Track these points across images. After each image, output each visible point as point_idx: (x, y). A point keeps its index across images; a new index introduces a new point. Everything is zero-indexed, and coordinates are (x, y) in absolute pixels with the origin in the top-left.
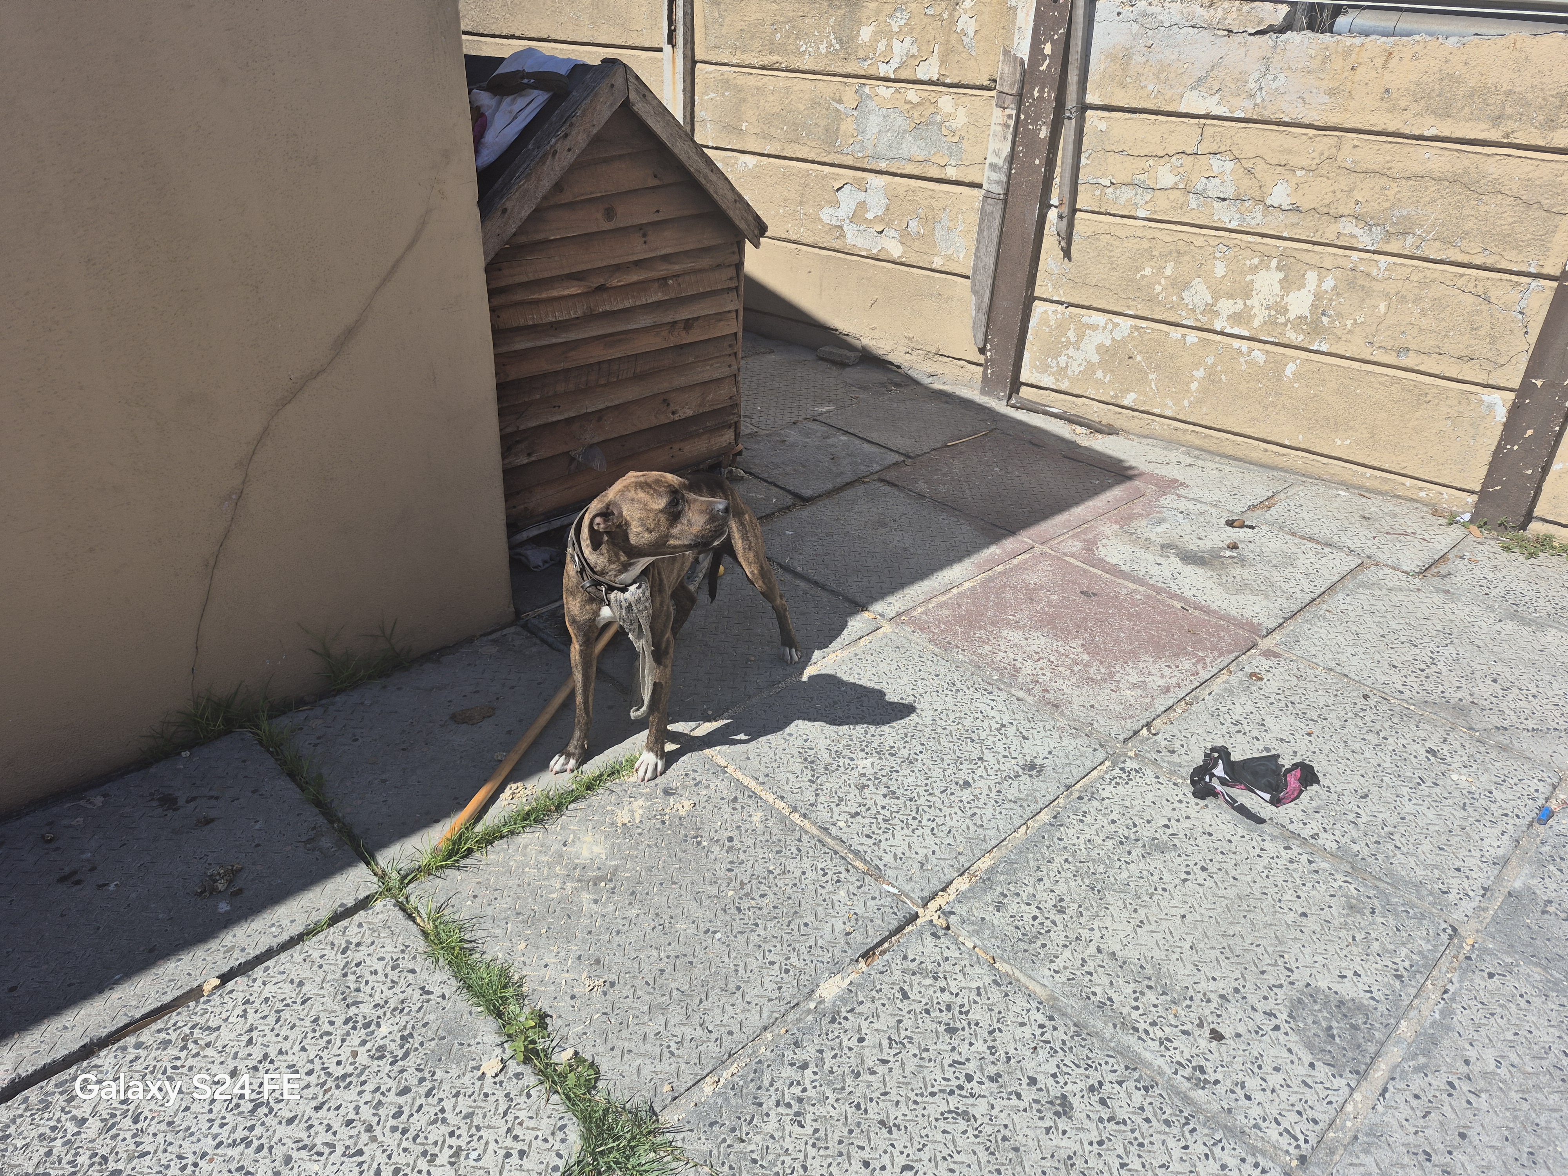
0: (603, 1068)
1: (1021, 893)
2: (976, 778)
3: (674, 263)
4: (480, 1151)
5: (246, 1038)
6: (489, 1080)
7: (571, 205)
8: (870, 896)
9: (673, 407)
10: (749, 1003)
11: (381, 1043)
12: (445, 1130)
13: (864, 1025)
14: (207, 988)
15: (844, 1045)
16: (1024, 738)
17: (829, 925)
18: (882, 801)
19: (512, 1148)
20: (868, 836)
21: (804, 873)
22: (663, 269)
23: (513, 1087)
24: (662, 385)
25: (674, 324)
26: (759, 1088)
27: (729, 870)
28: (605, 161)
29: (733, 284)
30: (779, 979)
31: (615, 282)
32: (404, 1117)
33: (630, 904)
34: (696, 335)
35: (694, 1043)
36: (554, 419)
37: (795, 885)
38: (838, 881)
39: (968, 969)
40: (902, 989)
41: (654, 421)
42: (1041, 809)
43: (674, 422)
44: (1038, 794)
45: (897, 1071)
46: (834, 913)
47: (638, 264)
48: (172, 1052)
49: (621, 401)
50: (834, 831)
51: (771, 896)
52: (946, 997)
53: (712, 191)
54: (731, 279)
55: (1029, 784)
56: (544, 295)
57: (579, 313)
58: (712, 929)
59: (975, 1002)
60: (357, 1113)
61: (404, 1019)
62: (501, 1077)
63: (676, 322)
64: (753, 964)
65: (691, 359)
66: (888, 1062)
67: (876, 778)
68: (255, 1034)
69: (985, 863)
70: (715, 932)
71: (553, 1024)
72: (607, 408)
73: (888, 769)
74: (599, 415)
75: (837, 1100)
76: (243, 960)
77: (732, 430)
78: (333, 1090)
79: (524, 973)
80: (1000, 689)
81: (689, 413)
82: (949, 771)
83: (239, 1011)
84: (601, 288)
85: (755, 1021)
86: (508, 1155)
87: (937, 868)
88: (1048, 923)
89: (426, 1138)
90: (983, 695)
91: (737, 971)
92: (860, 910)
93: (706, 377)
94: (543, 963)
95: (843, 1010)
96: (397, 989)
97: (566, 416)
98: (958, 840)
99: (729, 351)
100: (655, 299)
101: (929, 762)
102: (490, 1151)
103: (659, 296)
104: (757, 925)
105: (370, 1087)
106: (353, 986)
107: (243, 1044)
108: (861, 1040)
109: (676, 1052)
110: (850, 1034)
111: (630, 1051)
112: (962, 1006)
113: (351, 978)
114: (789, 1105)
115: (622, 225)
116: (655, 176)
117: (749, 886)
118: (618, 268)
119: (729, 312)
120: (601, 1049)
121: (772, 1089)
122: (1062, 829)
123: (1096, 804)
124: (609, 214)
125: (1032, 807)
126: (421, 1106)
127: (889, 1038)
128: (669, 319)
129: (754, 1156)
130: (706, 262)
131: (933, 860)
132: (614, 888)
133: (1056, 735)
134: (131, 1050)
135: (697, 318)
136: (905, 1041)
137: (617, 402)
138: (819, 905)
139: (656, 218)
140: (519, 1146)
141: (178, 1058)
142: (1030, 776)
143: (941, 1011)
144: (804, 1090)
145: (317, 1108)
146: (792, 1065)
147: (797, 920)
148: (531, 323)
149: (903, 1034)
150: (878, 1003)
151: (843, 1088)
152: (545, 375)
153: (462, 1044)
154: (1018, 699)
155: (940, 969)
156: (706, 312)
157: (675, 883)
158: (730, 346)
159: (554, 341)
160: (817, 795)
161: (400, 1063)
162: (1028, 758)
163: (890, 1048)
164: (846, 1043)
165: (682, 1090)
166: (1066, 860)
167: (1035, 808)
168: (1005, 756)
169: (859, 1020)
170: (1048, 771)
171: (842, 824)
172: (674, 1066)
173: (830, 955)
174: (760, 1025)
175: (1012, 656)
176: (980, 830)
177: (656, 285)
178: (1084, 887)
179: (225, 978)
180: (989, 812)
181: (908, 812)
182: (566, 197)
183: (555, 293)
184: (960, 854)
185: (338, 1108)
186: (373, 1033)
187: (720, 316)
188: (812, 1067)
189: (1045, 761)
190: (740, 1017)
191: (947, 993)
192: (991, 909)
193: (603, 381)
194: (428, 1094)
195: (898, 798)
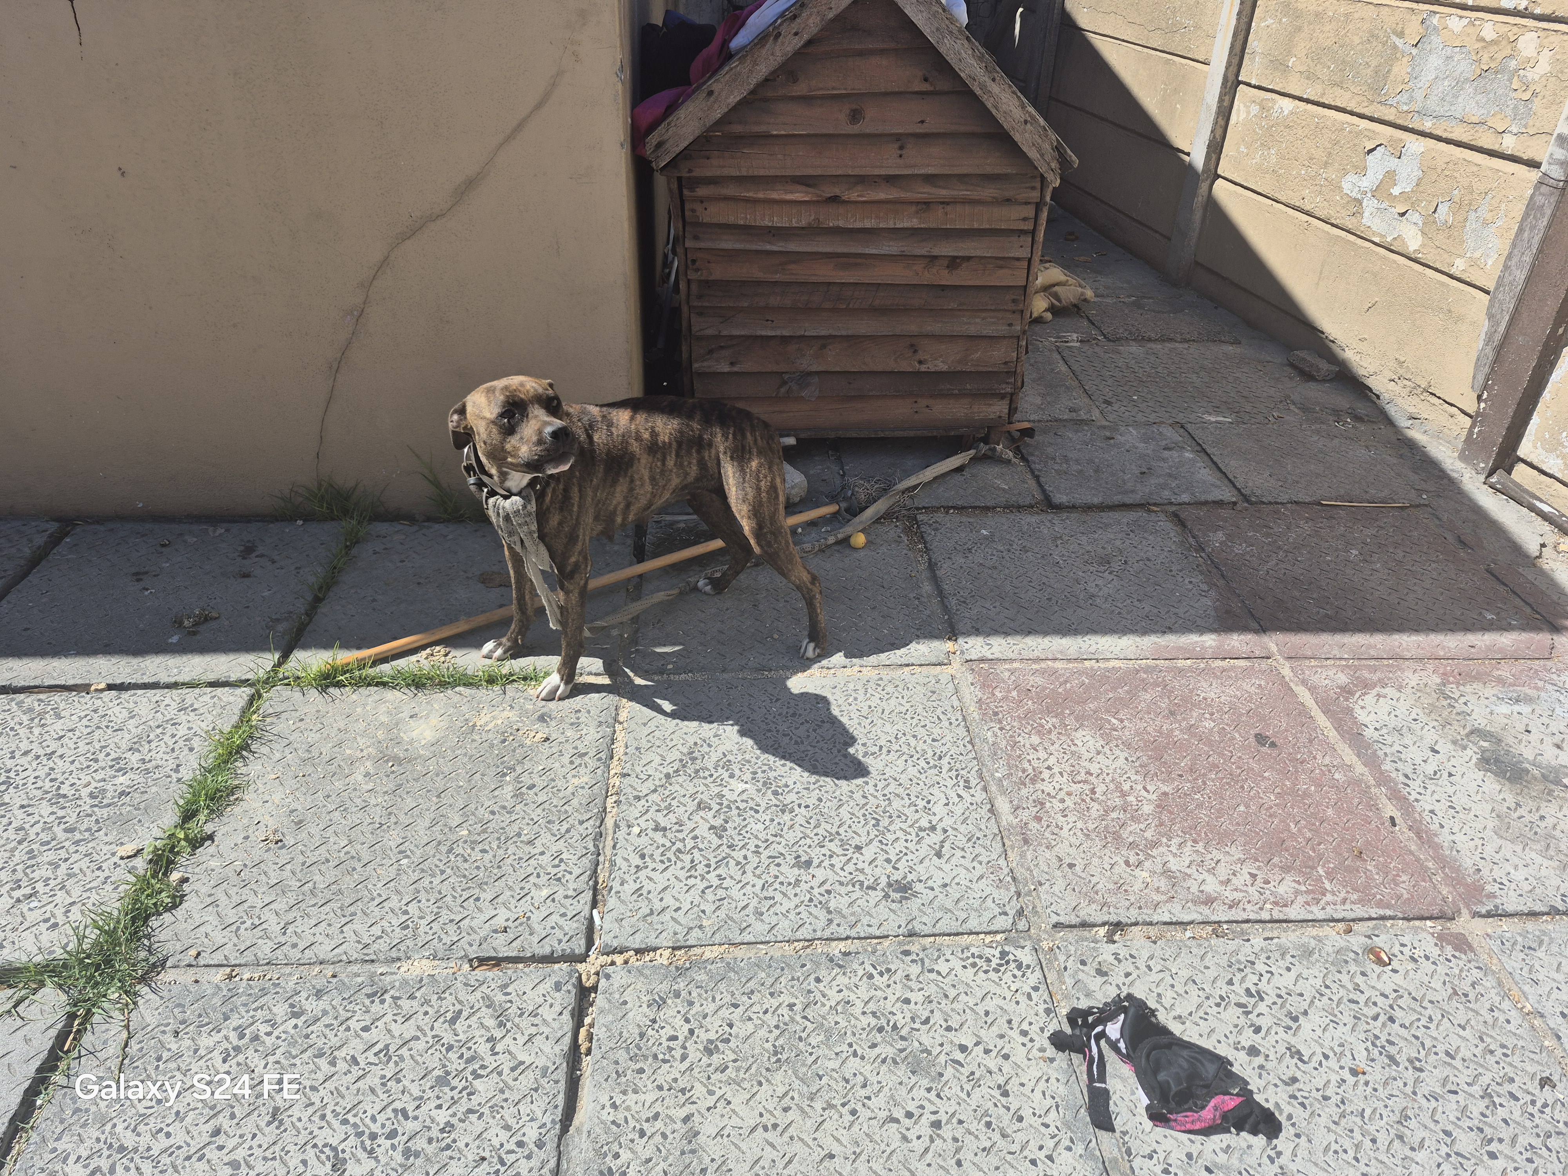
0: (185, 905)
1: (697, 1005)
2: (826, 863)
3: (940, 187)
4: (39, 904)
5: (61, 733)
6: (116, 859)
7: (807, 100)
8: (563, 910)
9: (921, 355)
10: (342, 932)
11: (108, 787)
12: (49, 874)
13: (389, 1018)
14: (93, 688)
15: (349, 1022)
16: (939, 855)
17: (494, 913)
18: (703, 831)
19: (55, 918)
20: (643, 856)
21: (542, 853)
22: (924, 192)
23: (121, 874)
24: (911, 326)
25: (933, 258)
26: (245, 1005)
27: (493, 813)
28: (861, 54)
29: (1029, 226)
30: (389, 930)
31: (854, 196)
32: (46, 848)
33: (386, 792)
34: (963, 277)
35: (262, 933)
36: (764, 333)
37: (520, 859)
38: (559, 880)
39: (538, 1040)
40: (460, 1012)
41: (891, 365)
42: (847, 938)
43: (919, 373)
44: (865, 920)
45: (351, 1078)
46: (512, 907)
47: (891, 180)
48: (25, 719)
49: (850, 333)
50: (621, 834)
51: (488, 857)
52: (483, 1049)
53: (989, 106)
54: (1025, 219)
55: (872, 903)
56: (761, 195)
57: (803, 223)
58: (408, 853)
59: (500, 1074)
60: (32, 826)
61: (142, 780)
62: (122, 862)
63: (936, 257)
64: (394, 903)
65: (953, 305)
66: (357, 1064)
67: (729, 807)
68: (70, 734)
69: (709, 953)
70: (408, 857)
71: (208, 849)
72: (830, 337)
73: (751, 804)
74: (825, 341)
75: (277, 1062)
76: (133, 681)
77: (1006, 402)
78: (44, 802)
79: (246, 797)
80: (985, 789)
81: (943, 367)
82: (808, 841)
83: (83, 714)
84: (834, 200)
85: (324, 950)
86: (46, 921)
87: (659, 926)
88: (678, 1053)
89: (33, 871)
90: (957, 784)
91: (373, 899)
92: (536, 917)
93: (972, 330)
94: (266, 798)
95: (392, 992)
96: (166, 757)
97: (778, 333)
98: (718, 913)
99: (1011, 306)
100: (906, 224)
101: (800, 820)
102: (43, 910)
103: (914, 223)
104: (443, 872)
105: (61, 813)
106: (152, 737)
107: (56, 736)
108: (366, 1029)
109: (242, 930)
110: (367, 1017)
111: (217, 906)
112: (483, 1067)
113: (159, 730)
114: (242, 1036)
115: (868, 131)
116: (926, 80)
117: (487, 835)
118: (862, 180)
119: (1018, 259)
120: (204, 890)
121: (252, 1013)
122: (837, 970)
123: (915, 970)
124: (855, 116)
125: (841, 930)
126: (63, 847)
127: (387, 1047)
128: (923, 252)
129: (166, 1055)
130: (988, 192)
131: (666, 917)
132: (393, 772)
133: (980, 870)
134: (13, 704)
135: (969, 258)
136: (394, 1059)
137: (844, 333)
138: (510, 888)
139: (920, 129)
140: (61, 919)
141: (21, 724)
142: (886, 896)
143: (461, 1057)
144: (268, 1034)
145: (22, 807)
146: (292, 1006)
147: (477, 891)
148: (742, 223)
149: (404, 1051)
150: (426, 1008)
151: (294, 1058)
152: (759, 283)
153: (140, 821)
154: (992, 811)
155: (517, 1020)
156: (979, 253)
157: (439, 796)
158: (1014, 301)
159: (768, 247)
160: (655, 791)
161: (96, 809)
162: (910, 877)
163: (376, 1054)
164: (352, 1023)
165: (202, 963)
166: (791, 1006)
167: (843, 931)
168: (888, 861)
169: (389, 1011)
170: (914, 904)
171: (636, 830)
172: (226, 940)
173: (455, 939)
174: (321, 957)
175: (1052, 761)
176: (752, 919)
177: (913, 208)
178: (768, 1046)
179: (110, 687)
180: (787, 905)
181: (711, 857)
182: (801, 88)
183: (775, 195)
184: (701, 927)
185: (29, 815)
186: (115, 777)
187: (1003, 262)
188: (300, 1022)
189: (928, 891)
190: (320, 938)
191: (489, 1045)
192: (645, 999)
193: (828, 305)
194: (77, 843)
195: (720, 837)
